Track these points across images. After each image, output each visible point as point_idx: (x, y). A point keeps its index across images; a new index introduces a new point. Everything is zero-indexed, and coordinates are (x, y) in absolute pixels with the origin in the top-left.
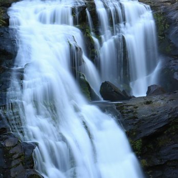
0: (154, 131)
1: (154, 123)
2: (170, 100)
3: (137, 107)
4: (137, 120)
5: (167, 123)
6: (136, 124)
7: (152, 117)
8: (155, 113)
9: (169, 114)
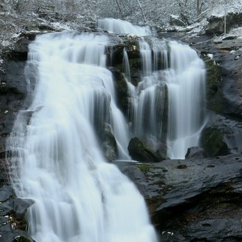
0: (183, 201)
1: (184, 192)
2: (208, 167)
3: (167, 171)
4: (163, 186)
5: (199, 193)
6: (161, 190)
7: (182, 184)
8: (187, 180)
9: (204, 183)
